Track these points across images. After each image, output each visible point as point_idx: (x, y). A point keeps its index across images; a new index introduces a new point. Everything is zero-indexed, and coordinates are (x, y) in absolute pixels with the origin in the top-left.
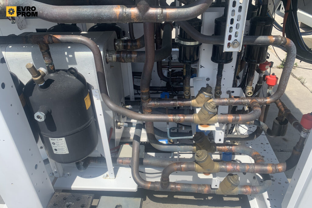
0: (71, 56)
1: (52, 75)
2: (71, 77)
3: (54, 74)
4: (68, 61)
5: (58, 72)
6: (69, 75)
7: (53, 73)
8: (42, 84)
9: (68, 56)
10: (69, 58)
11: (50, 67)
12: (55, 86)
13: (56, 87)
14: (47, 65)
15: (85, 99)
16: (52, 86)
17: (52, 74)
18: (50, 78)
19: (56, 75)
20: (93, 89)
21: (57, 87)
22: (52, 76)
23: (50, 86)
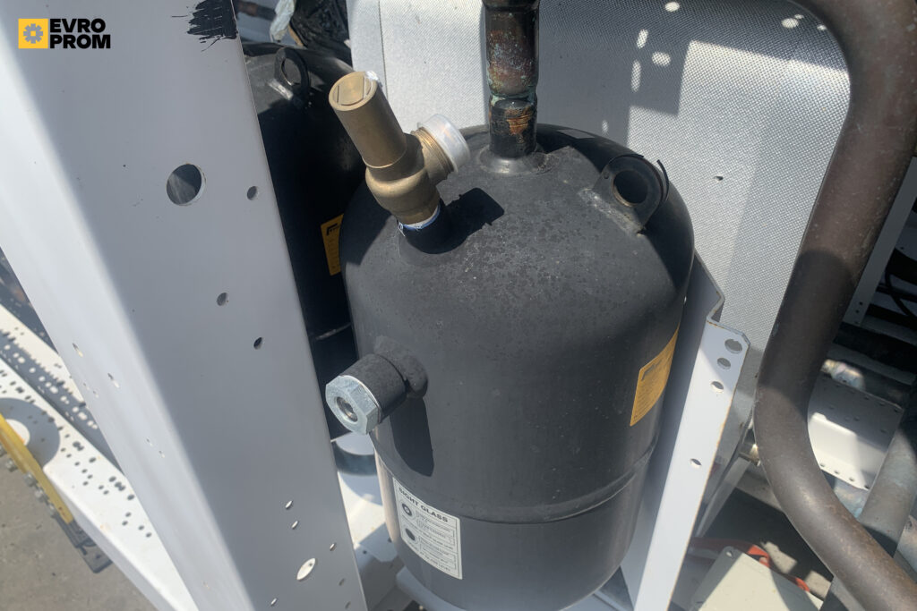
0: (661, 59)
1: (505, 167)
2: (610, 212)
3: (520, 162)
4: (636, 83)
5: (548, 156)
6: (605, 196)
7: (515, 156)
8: (419, 225)
9: (646, 56)
10: (648, 68)
11: (510, 116)
12: (494, 251)
13: (493, 260)
14: (496, 99)
15: (642, 371)
16: (476, 246)
17: (506, 162)
18: (484, 185)
19: (528, 173)
20: (717, 317)
21: (498, 265)
22: (503, 176)
23: (461, 240)
